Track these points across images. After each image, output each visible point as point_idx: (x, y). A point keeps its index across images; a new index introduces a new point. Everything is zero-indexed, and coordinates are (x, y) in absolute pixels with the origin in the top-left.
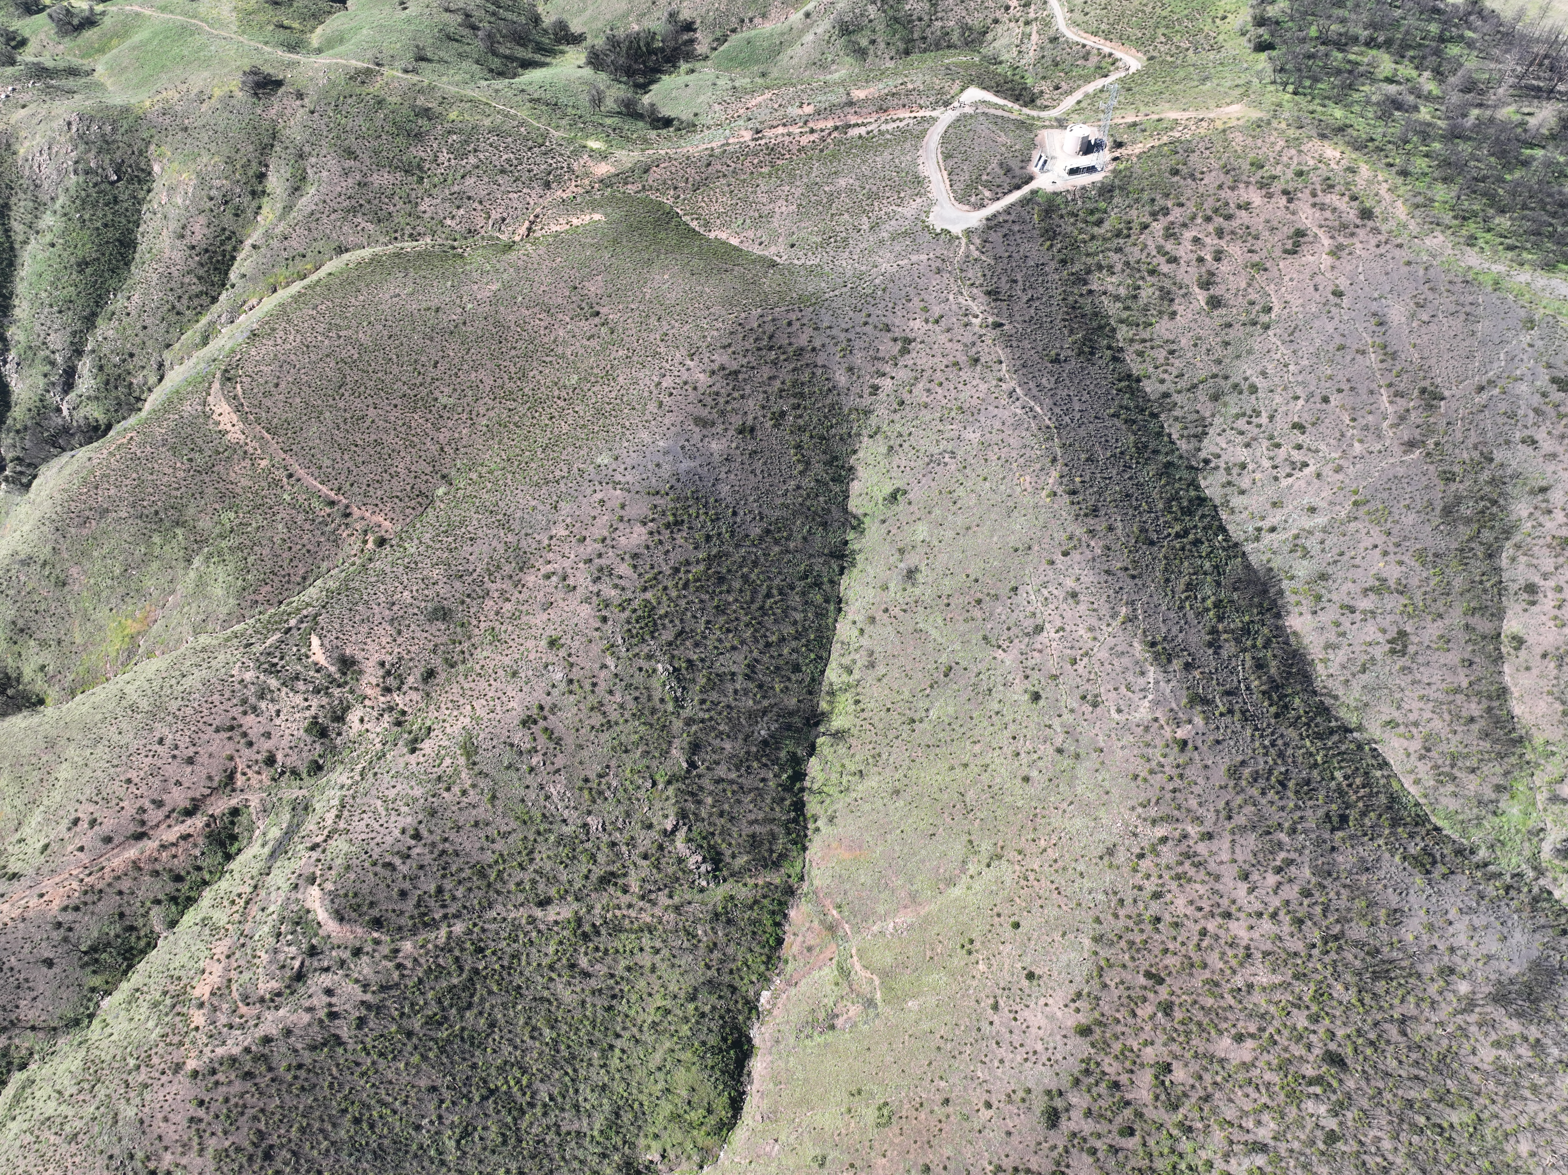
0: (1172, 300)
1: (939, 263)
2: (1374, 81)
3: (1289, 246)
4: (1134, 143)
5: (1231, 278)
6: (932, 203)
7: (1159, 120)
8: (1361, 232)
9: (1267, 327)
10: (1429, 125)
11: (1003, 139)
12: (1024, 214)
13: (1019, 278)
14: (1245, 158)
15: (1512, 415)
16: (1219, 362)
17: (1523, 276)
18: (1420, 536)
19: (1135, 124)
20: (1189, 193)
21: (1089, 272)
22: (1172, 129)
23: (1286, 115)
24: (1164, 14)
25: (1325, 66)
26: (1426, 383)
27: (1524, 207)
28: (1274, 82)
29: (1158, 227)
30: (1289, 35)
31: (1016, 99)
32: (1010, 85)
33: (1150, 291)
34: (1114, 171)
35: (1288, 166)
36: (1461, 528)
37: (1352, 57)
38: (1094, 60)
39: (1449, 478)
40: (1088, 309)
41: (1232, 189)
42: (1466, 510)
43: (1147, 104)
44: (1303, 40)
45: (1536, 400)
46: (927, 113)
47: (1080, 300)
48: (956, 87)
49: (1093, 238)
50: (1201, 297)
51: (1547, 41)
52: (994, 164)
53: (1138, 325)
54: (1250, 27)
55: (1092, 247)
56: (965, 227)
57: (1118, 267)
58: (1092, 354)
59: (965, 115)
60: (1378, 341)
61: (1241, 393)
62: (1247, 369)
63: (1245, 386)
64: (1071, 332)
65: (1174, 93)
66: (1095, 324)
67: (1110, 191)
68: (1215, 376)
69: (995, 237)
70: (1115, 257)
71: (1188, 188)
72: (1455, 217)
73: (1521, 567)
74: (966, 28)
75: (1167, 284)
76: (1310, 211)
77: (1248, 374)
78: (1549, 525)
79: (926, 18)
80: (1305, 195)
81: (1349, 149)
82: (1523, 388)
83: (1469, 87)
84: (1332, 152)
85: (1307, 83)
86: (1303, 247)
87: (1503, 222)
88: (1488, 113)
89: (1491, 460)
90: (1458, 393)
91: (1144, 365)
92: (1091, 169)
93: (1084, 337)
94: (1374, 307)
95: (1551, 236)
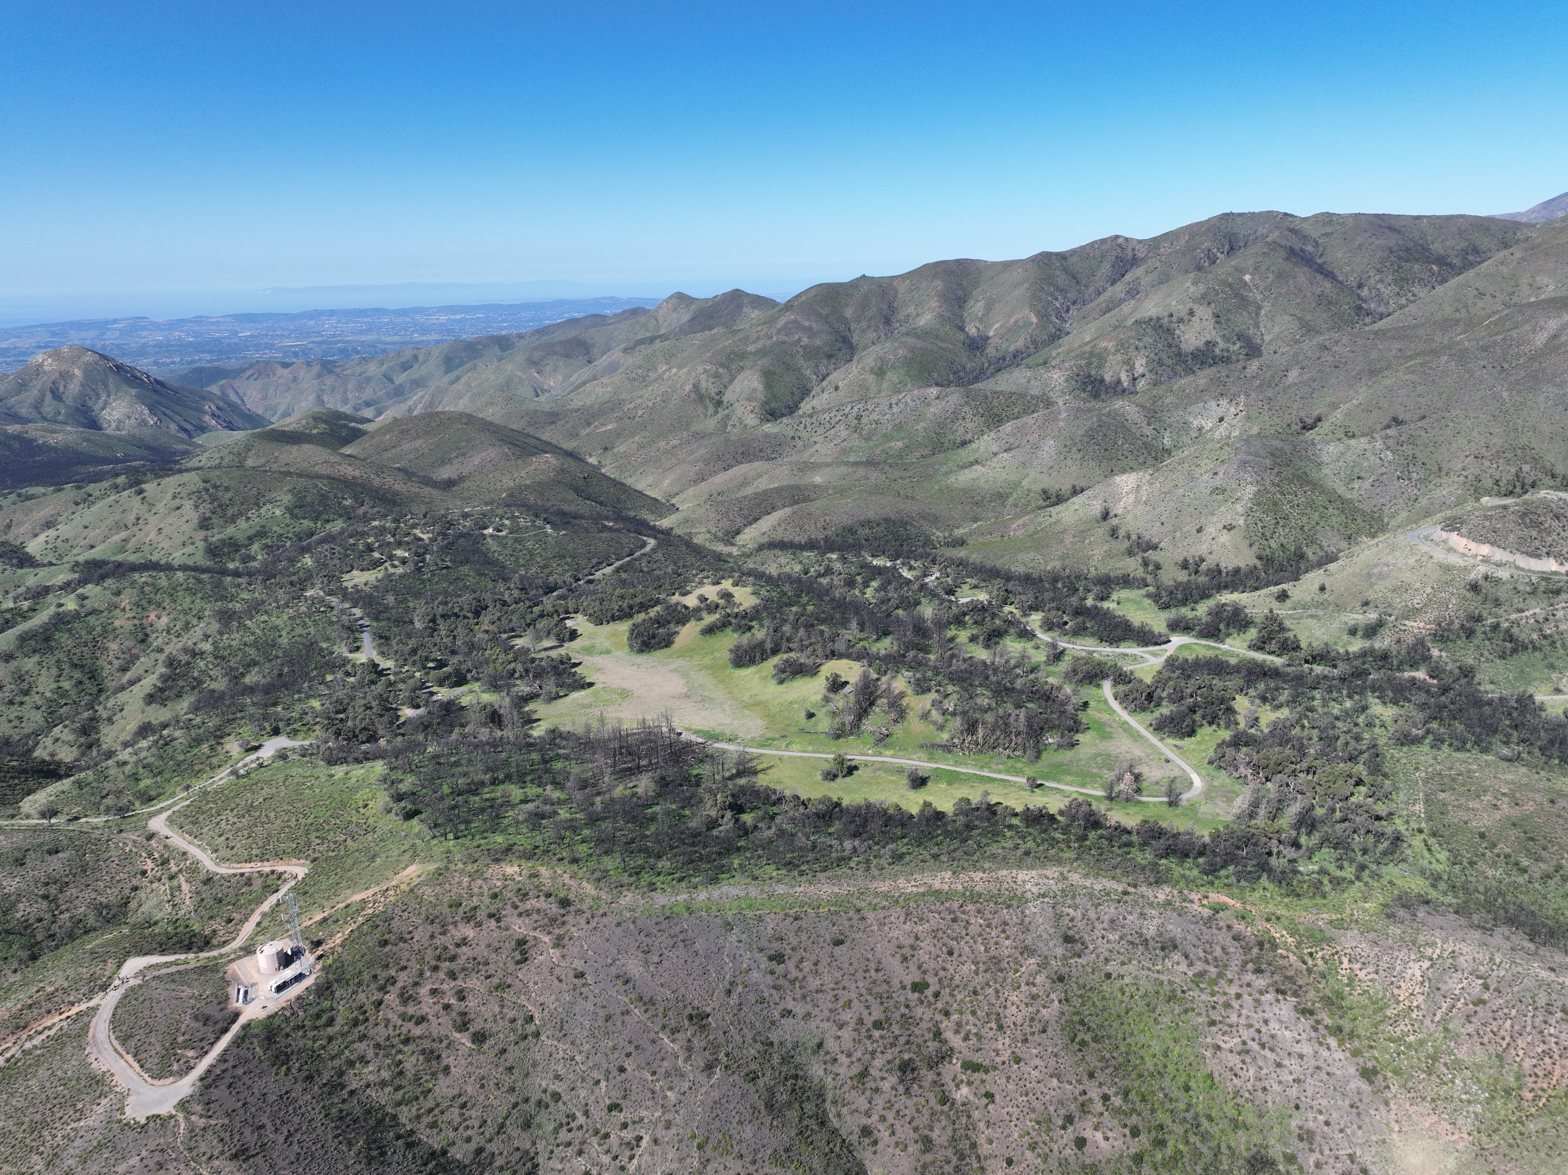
0: (439, 1057)
1: (157, 1157)
2: (513, 806)
3: (518, 957)
4: (331, 935)
5: (483, 1009)
6: (123, 1097)
7: (347, 906)
8: (569, 918)
9: (537, 1035)
10: (572, 820)
11: (188, 991)
12: (243, 1053)
13: (265, 1120)
14: (442, 904)
15: (762, 1001)
16: (512, 1089)
17: (702, 895)
18: (765, 1141)
19: (325, 920)
20: (405, 955)
21: (341, 1074)
22: (363, 909)
23: (458, 856)
24: (309, 821)
25: (469, 810)
26: (689, 1010)
27: (672, 848)
28: (434, 837)
29: (391, 997)
30: (427, 799)
31: (188, 948)
32: (175, 939)
33: (413, 1059)
34: (323, 968)
35: (481, 895)
36: (789, 1114)
37: (488, 796)
38: (258, 883)
39: (752, 1077)
40: (358, 1111)
41: (444, 933)
42: (782, 1097)
43: (328, 898)
44: (442, 798)
45: (769, 979)
46: (83, 1007)
47: (345, 1107)
48: (111, 965)
49: (330, 1039)
50: (464, 1040)
51: (615, 738)
52: (187, 1020)
53: (417, 1098)
54: (391, 805)
55: (334, 1048)
56: (176, 1101)
57: (370, 1054)
58: (383, 1154)
59: (132, 989)
60: (633, 996)
61: (547, 1107)
62: (541, 1082)
63: (547, 1098)
64: (350, 1144)
65: (350, 879)
66: (372, 1122)
67: (327, 988)
68: (515, 1105)
69: (219, 1092)
70: (361, 1046)
71: (403, 951)
72: (630, 876)
73: (848, 1118)
74: (99, 909)
75: (427, 1044)
76: (520, 921)
77: (544, 1085)
78: (842, 1071)
79: (47, 916)
80: (509, 910)
81: (523, 862)
82: (755, 975)
83: (584, 785)
84: (511, 869)
85: (463, 827)
86: (531, 952)
87: (664, 864)
88: (607, 796)
89: (772, 1044)
90: (716, 1005)
91: (443, 1134)
92: (299, 977)
93: (367, 1142)
94: (613, 970)
95: (701, 859)
